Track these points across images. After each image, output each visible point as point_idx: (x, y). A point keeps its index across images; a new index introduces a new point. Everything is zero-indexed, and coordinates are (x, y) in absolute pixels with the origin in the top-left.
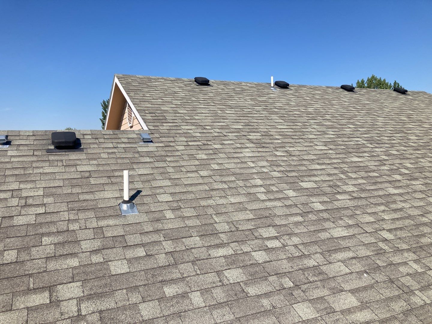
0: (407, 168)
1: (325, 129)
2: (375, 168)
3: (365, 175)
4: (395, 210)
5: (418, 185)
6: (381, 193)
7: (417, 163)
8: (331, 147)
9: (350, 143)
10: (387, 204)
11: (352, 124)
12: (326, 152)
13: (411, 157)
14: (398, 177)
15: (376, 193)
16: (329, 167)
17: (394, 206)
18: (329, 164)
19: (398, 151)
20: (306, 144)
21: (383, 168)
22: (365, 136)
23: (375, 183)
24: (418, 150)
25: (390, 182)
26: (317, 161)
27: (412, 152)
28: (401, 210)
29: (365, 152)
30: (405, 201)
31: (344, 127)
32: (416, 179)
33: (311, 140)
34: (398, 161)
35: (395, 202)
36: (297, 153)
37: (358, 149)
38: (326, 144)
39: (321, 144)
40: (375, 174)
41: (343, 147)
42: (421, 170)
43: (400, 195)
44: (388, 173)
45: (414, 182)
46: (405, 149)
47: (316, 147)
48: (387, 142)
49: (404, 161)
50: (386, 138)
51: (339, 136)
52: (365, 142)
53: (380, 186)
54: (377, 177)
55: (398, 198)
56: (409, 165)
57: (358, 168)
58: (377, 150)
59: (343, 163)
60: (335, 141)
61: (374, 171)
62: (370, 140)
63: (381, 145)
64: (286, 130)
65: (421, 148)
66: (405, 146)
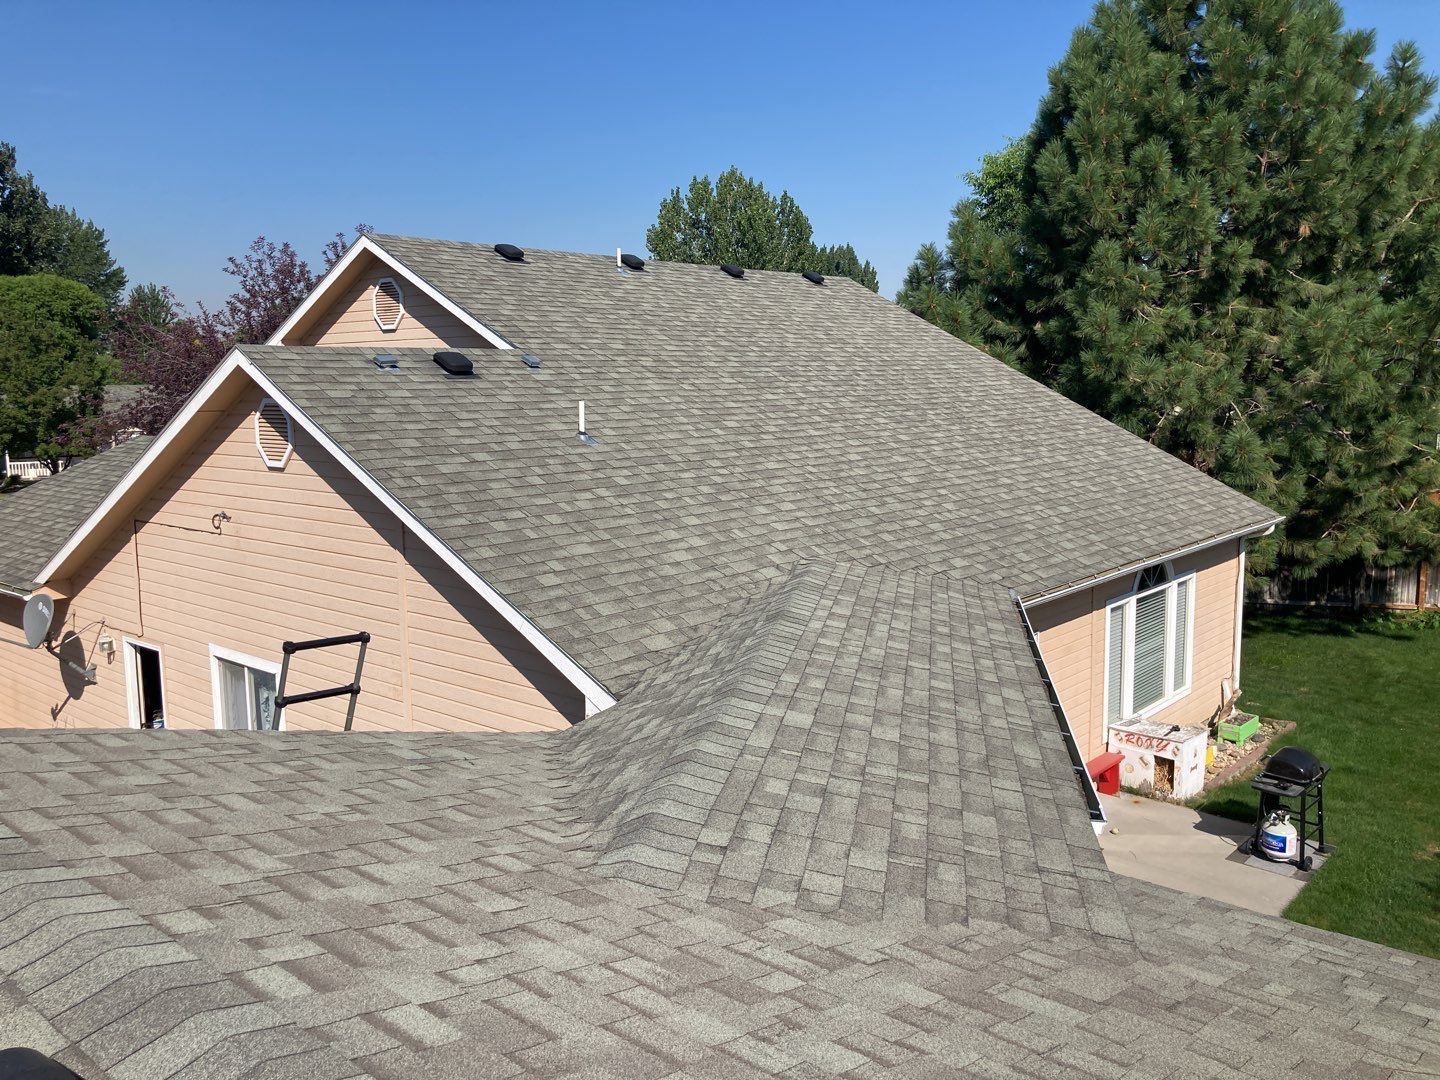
0: (827, 409)
1: (723, 353)
2: (792, 408)
3: (784, 415)
4: (817, 450)
5: (838, 427)
6: (802, 434)
7: (837, 402)
8: (740, 379)
9: (759, 374)
10: (809, 445)
11: (755, 344)
12: (735, 386)
13: (831, 394)
14: (818, 419)
15: (797, 434)
16: (744, 405)
17: (815, 447)
18: (743, 402)
19: (815, 387)
20: (710, 375)
21: (801, 407)
22: (776, 364)
23: (795, 424)
24: (838, 386)
25: (810, 424)
26: (730, 398)
27: (832, 388)
28: (822, 450)
29: (779, 388)
30: (826, 443)
31: (745, 349)
32: (836, 421)
33: (713, 370)
34: (816, 400)
35: (816, 443)
36: (705, 387)
37: (771, 383)
38: (732, 375)
39: (726, 375)
40: (794, 415)
41: (752, 380)
42: (842, 410)
43: (821, 436)
44: (807, 414)
45: (834, 425)
46: (824, 384)
47: (723, 379)
48: (802, 374)
49: (823, 400)
50: (800, 369)
51: (745, 364)
52: (777, 374)
53: (800, 427)
54: (797, 418)
55: (820, 440)
56: (829, 406)
57: (776, 408)
58: (791, 384)
59: (757, 400)
60: (741, 372)
61: (792, 411)
62: (782, 371)
63: (797, 379)
64: (678, 354)
65: (842, 383)
66: (824, 381)
